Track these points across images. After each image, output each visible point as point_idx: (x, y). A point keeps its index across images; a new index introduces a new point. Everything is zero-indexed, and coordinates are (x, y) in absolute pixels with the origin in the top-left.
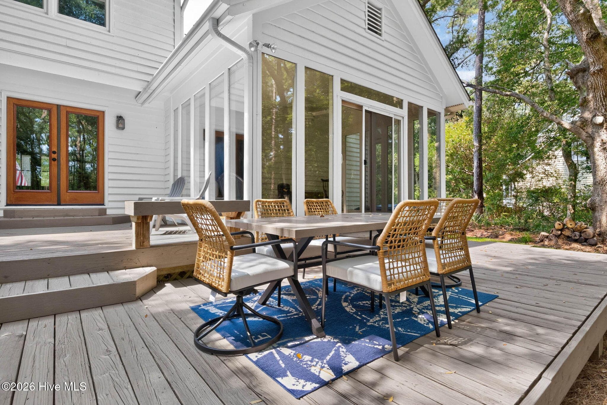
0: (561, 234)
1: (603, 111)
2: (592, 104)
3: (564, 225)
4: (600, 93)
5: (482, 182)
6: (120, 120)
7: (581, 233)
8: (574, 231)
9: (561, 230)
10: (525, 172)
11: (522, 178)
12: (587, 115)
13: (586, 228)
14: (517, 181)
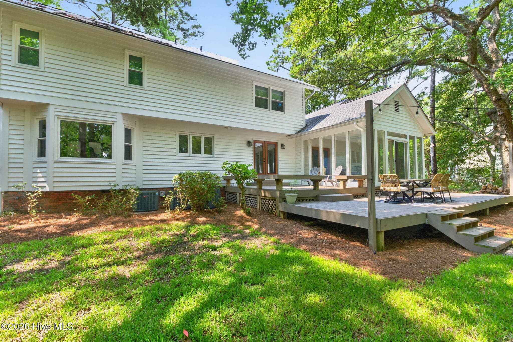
0: (485, 191)
1: (506, 132)
2: (500, 129)
3: (486, 187)
4: (504, 124)
5: (436, 165)
6: (282, 145)
7: (495, 190)
8: (492, 190)
9: (485, 189)
10: (465, 158)
11: (463, 162)
12: (498, 134)
13: (498, 188)
14: (459, 164)
